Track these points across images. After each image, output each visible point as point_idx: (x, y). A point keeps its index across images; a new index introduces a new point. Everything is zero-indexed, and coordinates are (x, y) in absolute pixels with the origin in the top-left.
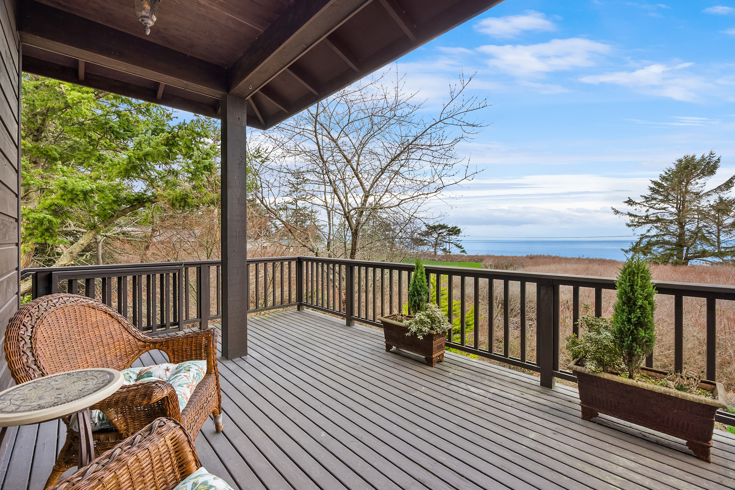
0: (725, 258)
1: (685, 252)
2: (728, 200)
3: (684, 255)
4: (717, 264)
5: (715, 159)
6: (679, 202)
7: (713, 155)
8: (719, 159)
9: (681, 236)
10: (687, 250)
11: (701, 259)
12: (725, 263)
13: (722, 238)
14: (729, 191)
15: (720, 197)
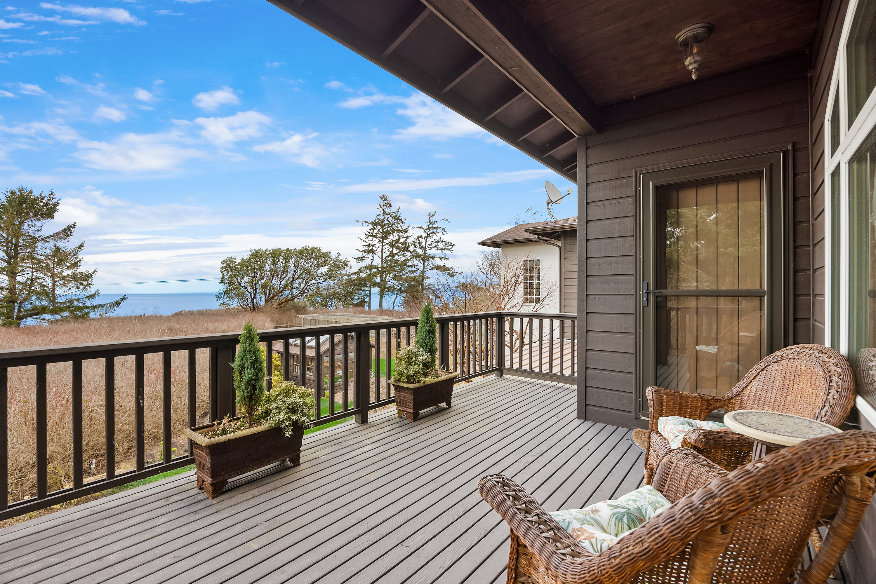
0: (63, 315)
1: (16, 310)
2: (64, 249)
3: (16, 313)
4: (57, 321)
5: (55, 201)
6: (10, 244)
7: (54, 197)
8: (57, 202)
9: (12, 289)
10: (20, 307)
11: (36, 317)
12: (64, 320)
13: (57, 292)
14: (67, 240)
15: (55, 246)
